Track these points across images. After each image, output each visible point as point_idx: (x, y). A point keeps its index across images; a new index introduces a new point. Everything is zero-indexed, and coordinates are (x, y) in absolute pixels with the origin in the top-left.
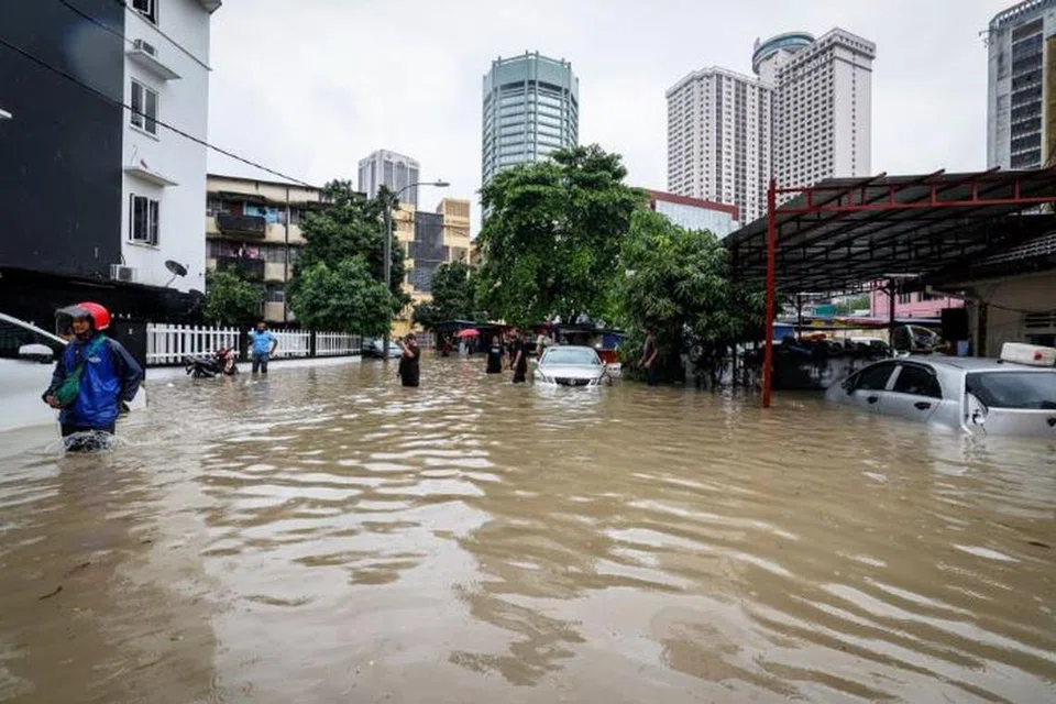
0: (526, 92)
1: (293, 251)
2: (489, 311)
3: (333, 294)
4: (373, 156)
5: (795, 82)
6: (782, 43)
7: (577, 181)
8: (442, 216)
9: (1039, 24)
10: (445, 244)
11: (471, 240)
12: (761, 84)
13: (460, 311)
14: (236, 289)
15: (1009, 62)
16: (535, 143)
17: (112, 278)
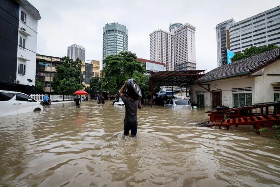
0: (114, 32)
1: (53, 74)
2: (105, 89)
3: (68, 86)
4: (72, 46)
5: (179, 34)
6: (176, 25)
7: (126, 59)
8: (92, 64)
9: (225, 28)
10: (93, 71)
11: (100, 70)
12: (171, 34)
13: (97, 89)
14: (38, 84)
15: (220, 35)
16: (117, 45)
17: (15, 83)
